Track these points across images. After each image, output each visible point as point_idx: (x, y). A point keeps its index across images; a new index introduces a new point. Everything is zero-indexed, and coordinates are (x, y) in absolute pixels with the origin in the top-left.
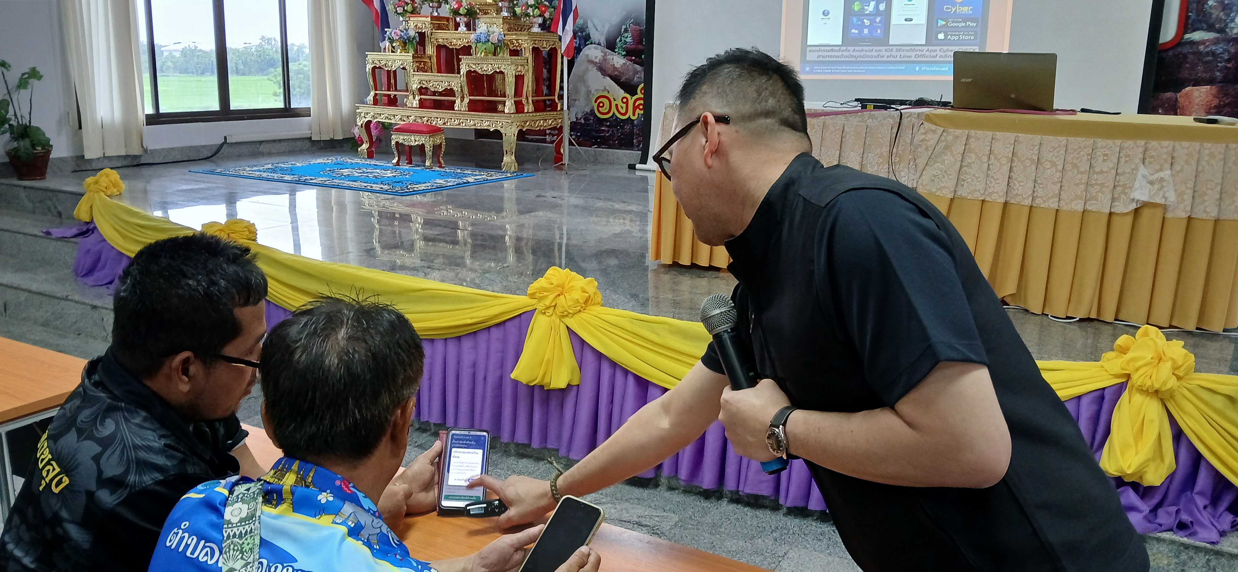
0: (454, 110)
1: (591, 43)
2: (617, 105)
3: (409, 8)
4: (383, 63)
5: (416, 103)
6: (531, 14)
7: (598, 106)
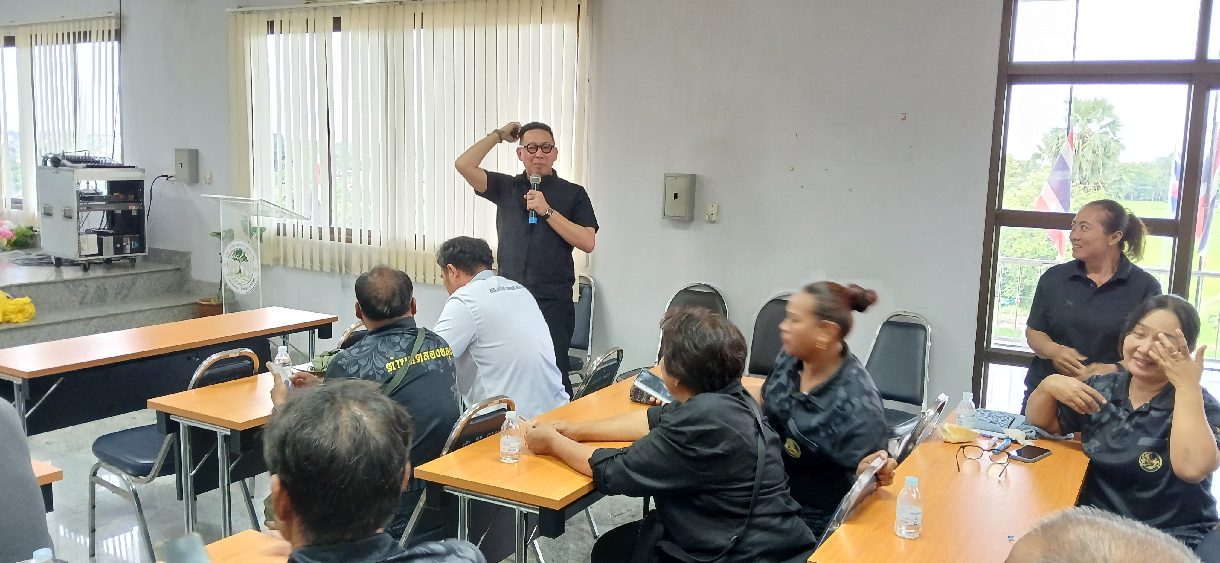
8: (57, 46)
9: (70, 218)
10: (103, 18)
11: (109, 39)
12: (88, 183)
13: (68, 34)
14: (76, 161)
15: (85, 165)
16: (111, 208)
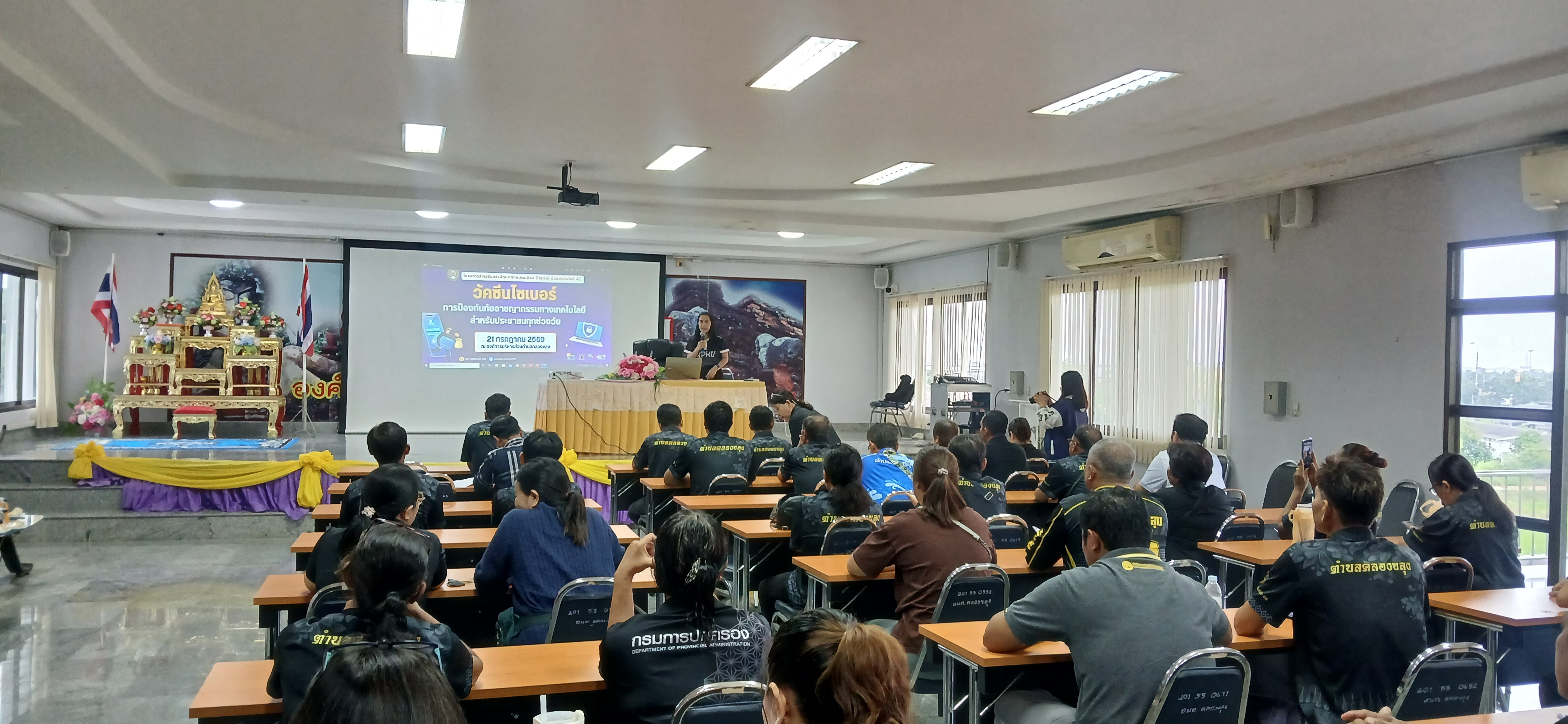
0: (218, 394)
1: (290, 344)
2: (313, 389)
3: (153, 318)
4: (144, 361)
5: (179, 391)
6: (277, 325)
7: (296, 390)
8: (955, 304)
9: (945, 415)
10: (979, 285)
11: (981, 299)
12: (965, 395)
13: (960, 296)
14: (950, 379)
15: (954, 382)
16: (974, 410)
